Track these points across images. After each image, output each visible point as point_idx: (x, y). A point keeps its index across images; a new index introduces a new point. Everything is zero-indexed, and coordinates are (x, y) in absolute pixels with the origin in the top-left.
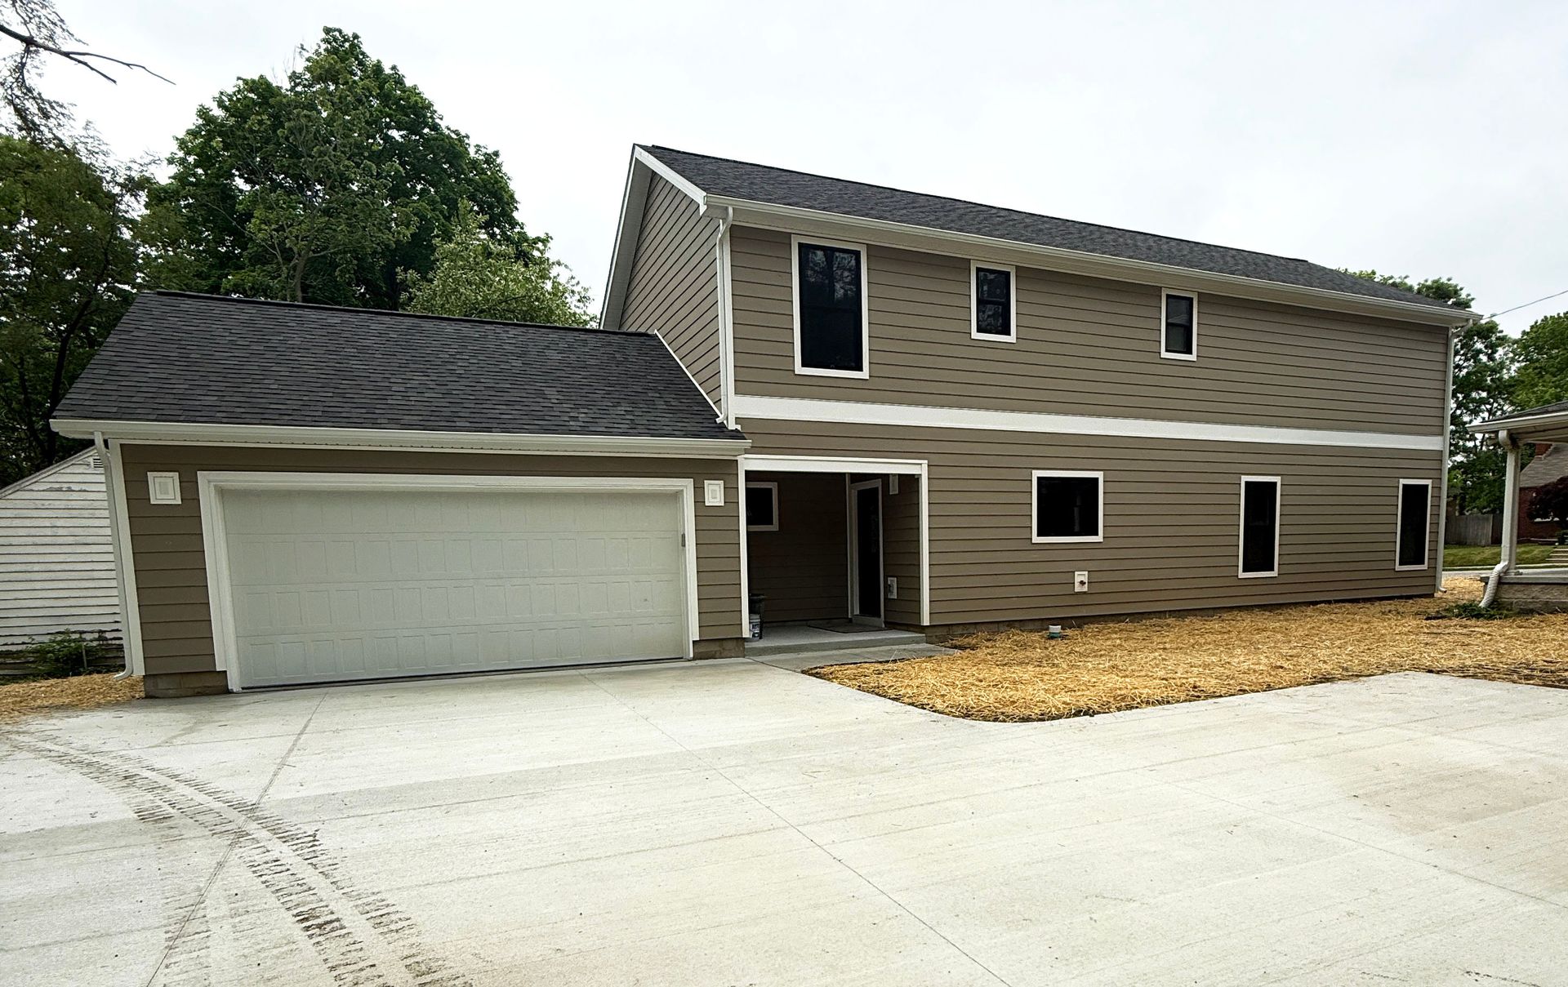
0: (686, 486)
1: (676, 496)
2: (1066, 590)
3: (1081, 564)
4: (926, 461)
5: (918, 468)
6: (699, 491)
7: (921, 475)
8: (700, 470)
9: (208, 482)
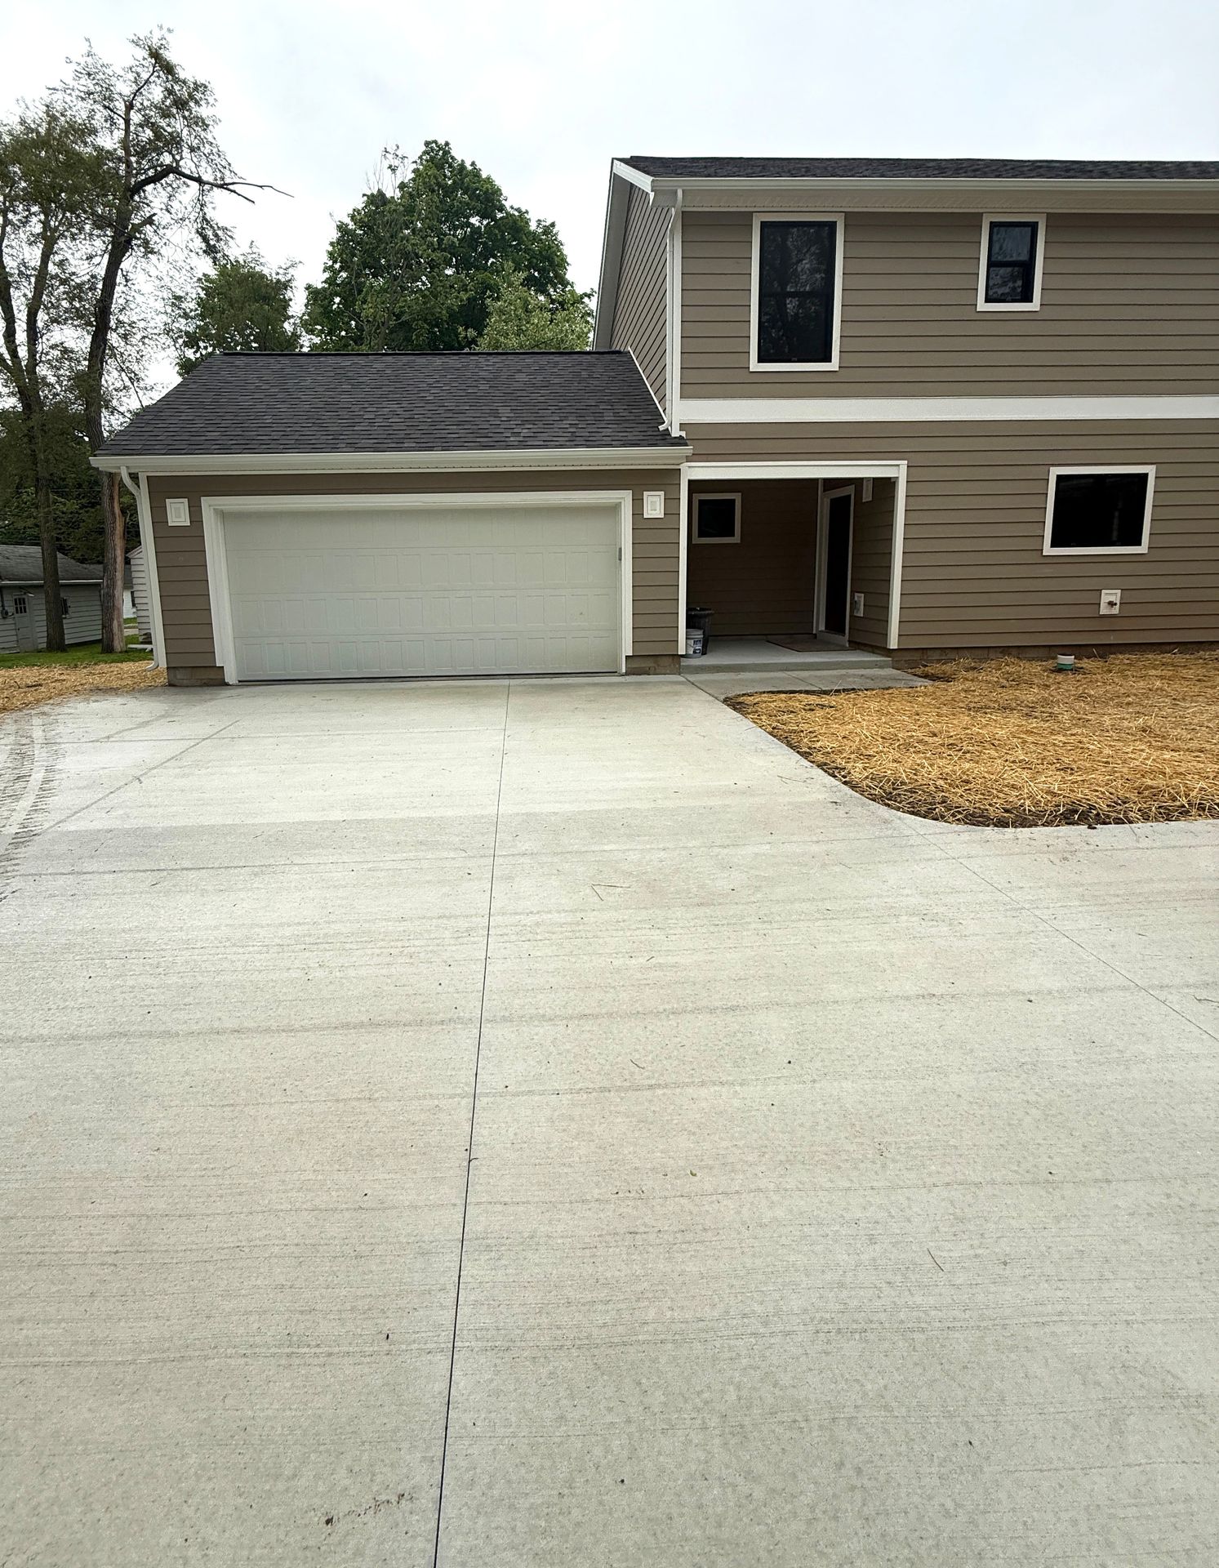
0: (625, 497)
1: (615, 509)
2: (1088, 612)
3: (1110, 581)
4: (906, 462)
5: (897, 470)
6: (638, 503)
7: (897, 478)
8: (638, 481)
9: (210, 506)
